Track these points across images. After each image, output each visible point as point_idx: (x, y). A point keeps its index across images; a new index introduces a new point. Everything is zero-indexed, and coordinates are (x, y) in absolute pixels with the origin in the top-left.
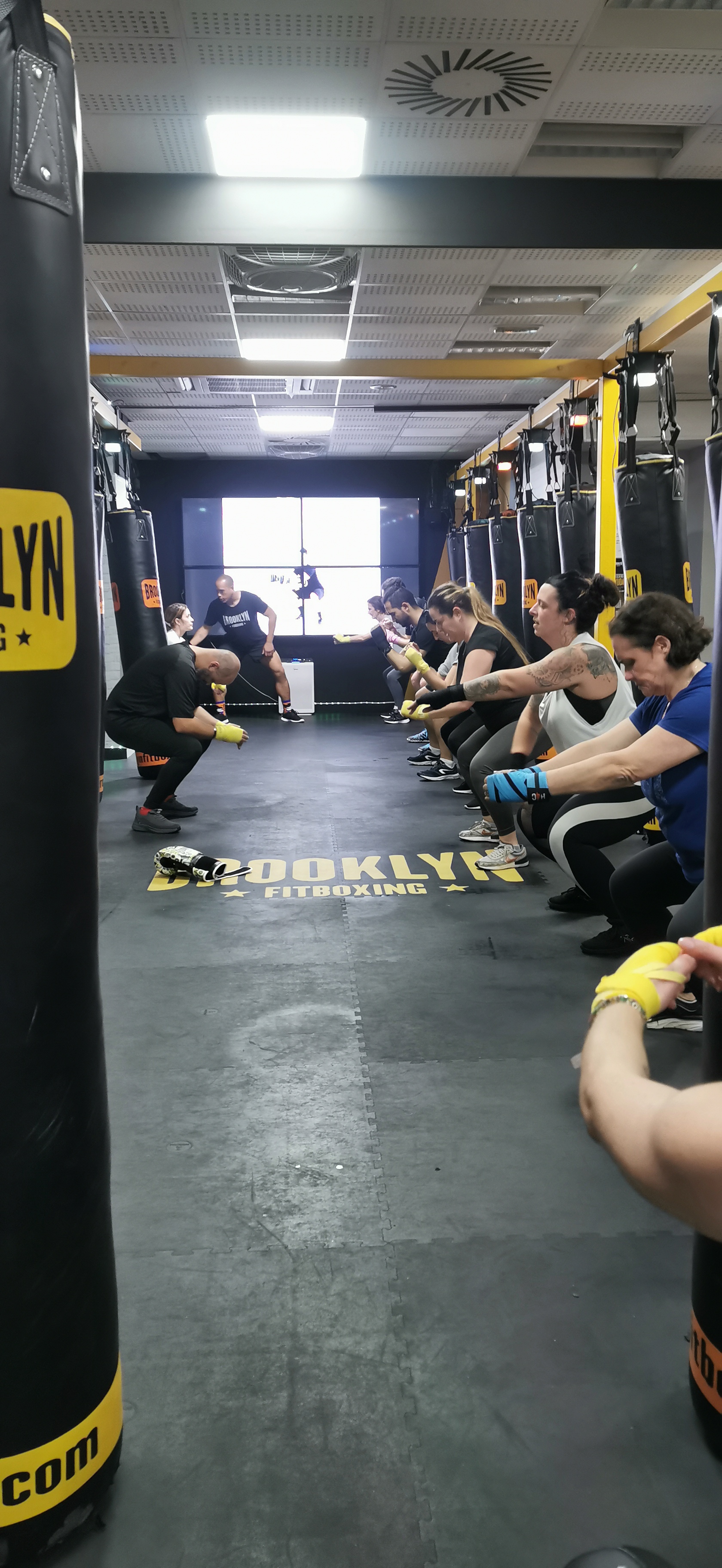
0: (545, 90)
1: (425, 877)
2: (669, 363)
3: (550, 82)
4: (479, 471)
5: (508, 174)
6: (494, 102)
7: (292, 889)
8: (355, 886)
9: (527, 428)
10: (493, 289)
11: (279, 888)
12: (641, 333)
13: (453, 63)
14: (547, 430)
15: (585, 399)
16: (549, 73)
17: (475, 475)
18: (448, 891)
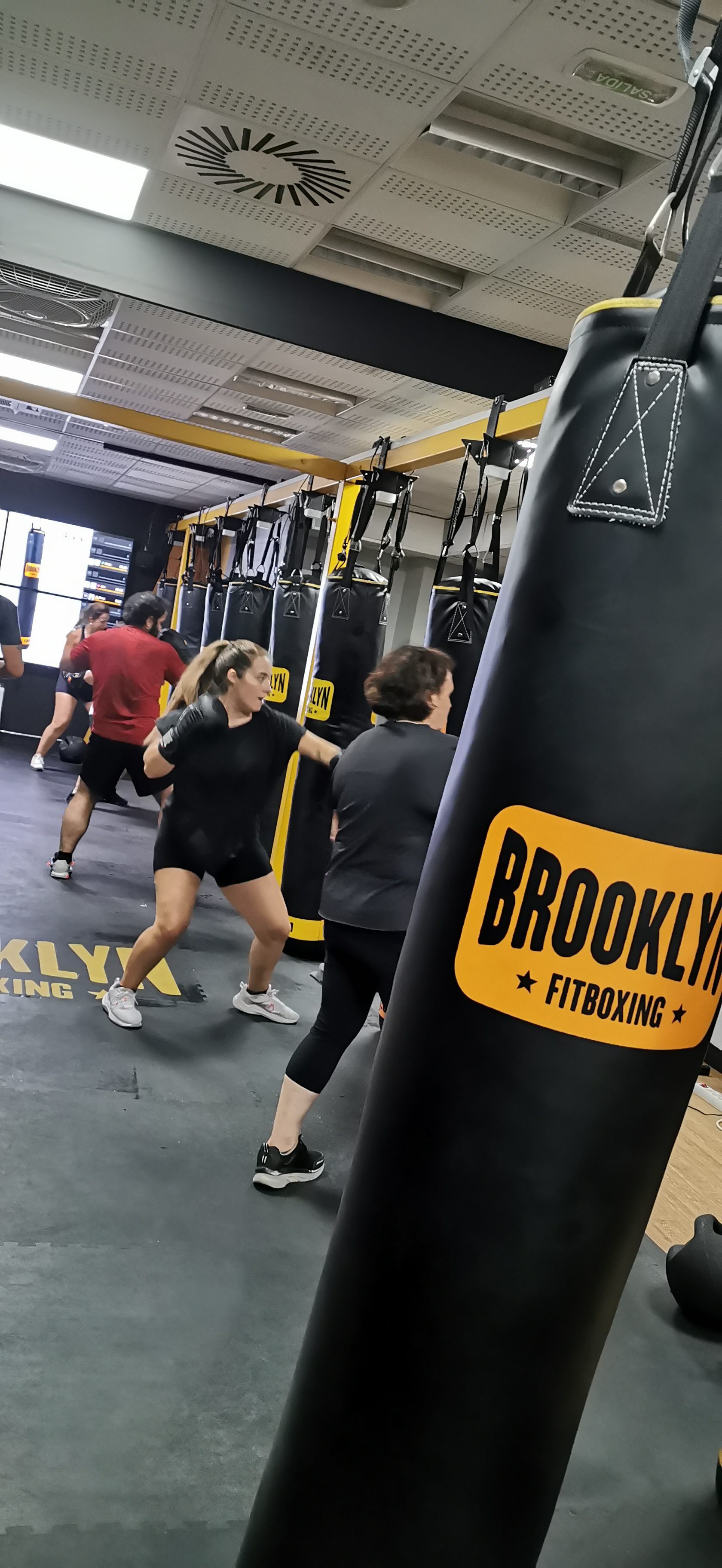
0: (342, 197)
1: (74, 976)
2: (410, 488)
3: (348, 191)
4: (201, 529)
5: (287, 264)
6: (287, 193)
9: (259, 504)
10: (250, 370)
12: (389, 452)
13: (253, 143)
14: (278, 511)
15: (322, 494)
16: (349, 182)
17: (198, 533)
18: (96, 998)
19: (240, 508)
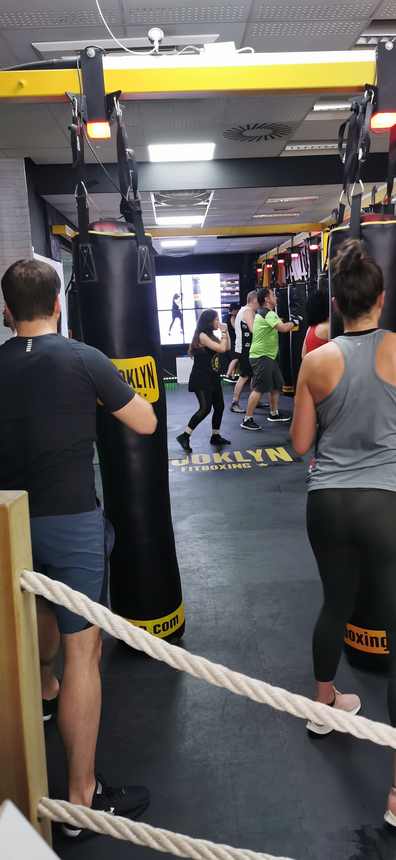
1: (250, 460)
4: (268, 262)
7: (193, 468)
8: (220, 466)
9: (291, 246)
11: (187, 467)
15: (316, 237)
17: (267, 264)
18: (260, 466)
19: (283, 249)
